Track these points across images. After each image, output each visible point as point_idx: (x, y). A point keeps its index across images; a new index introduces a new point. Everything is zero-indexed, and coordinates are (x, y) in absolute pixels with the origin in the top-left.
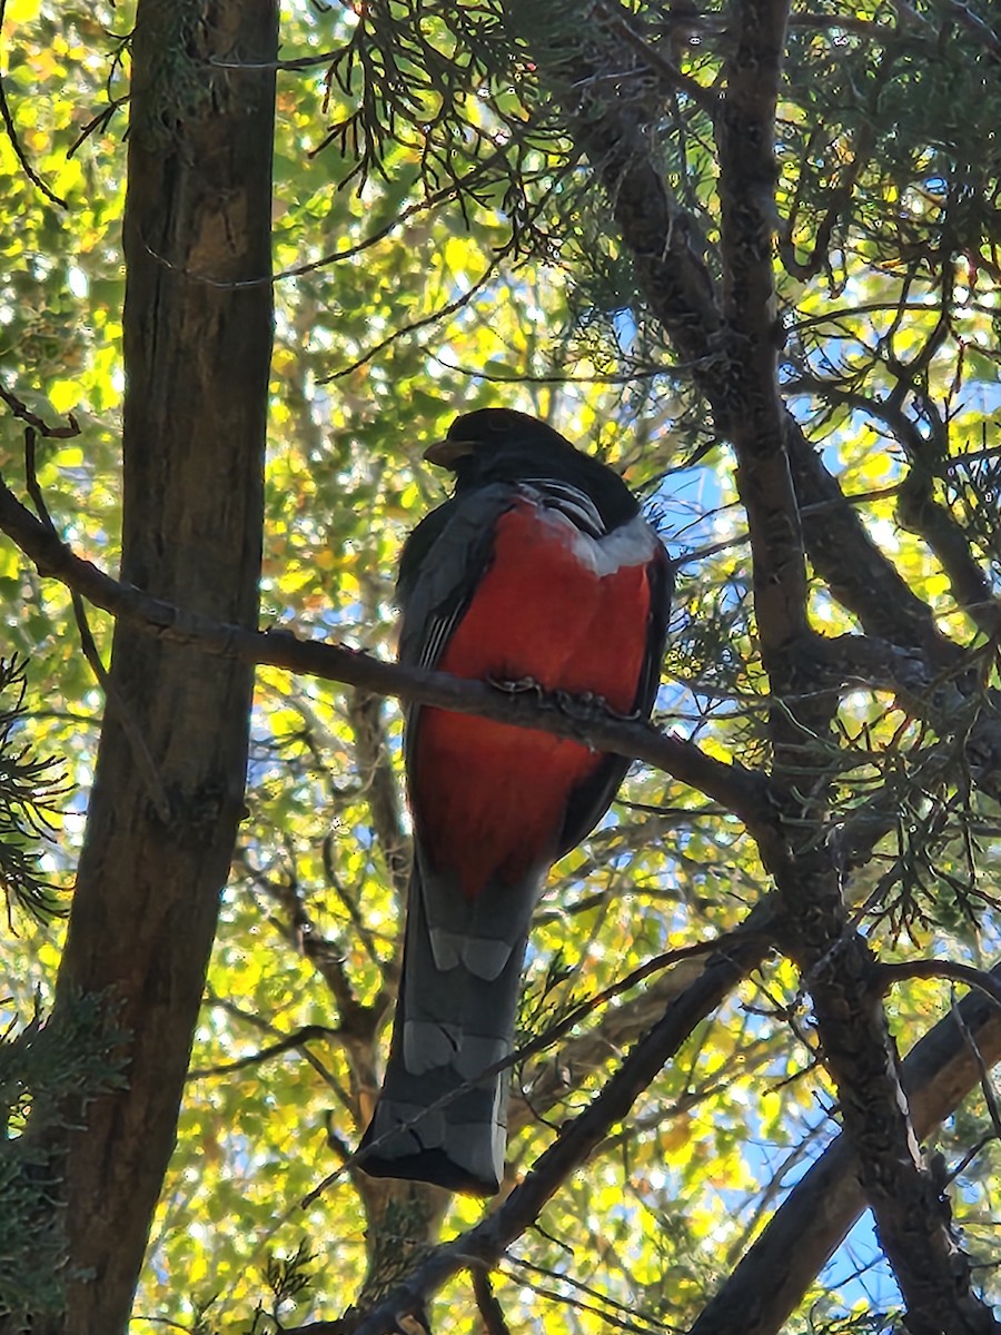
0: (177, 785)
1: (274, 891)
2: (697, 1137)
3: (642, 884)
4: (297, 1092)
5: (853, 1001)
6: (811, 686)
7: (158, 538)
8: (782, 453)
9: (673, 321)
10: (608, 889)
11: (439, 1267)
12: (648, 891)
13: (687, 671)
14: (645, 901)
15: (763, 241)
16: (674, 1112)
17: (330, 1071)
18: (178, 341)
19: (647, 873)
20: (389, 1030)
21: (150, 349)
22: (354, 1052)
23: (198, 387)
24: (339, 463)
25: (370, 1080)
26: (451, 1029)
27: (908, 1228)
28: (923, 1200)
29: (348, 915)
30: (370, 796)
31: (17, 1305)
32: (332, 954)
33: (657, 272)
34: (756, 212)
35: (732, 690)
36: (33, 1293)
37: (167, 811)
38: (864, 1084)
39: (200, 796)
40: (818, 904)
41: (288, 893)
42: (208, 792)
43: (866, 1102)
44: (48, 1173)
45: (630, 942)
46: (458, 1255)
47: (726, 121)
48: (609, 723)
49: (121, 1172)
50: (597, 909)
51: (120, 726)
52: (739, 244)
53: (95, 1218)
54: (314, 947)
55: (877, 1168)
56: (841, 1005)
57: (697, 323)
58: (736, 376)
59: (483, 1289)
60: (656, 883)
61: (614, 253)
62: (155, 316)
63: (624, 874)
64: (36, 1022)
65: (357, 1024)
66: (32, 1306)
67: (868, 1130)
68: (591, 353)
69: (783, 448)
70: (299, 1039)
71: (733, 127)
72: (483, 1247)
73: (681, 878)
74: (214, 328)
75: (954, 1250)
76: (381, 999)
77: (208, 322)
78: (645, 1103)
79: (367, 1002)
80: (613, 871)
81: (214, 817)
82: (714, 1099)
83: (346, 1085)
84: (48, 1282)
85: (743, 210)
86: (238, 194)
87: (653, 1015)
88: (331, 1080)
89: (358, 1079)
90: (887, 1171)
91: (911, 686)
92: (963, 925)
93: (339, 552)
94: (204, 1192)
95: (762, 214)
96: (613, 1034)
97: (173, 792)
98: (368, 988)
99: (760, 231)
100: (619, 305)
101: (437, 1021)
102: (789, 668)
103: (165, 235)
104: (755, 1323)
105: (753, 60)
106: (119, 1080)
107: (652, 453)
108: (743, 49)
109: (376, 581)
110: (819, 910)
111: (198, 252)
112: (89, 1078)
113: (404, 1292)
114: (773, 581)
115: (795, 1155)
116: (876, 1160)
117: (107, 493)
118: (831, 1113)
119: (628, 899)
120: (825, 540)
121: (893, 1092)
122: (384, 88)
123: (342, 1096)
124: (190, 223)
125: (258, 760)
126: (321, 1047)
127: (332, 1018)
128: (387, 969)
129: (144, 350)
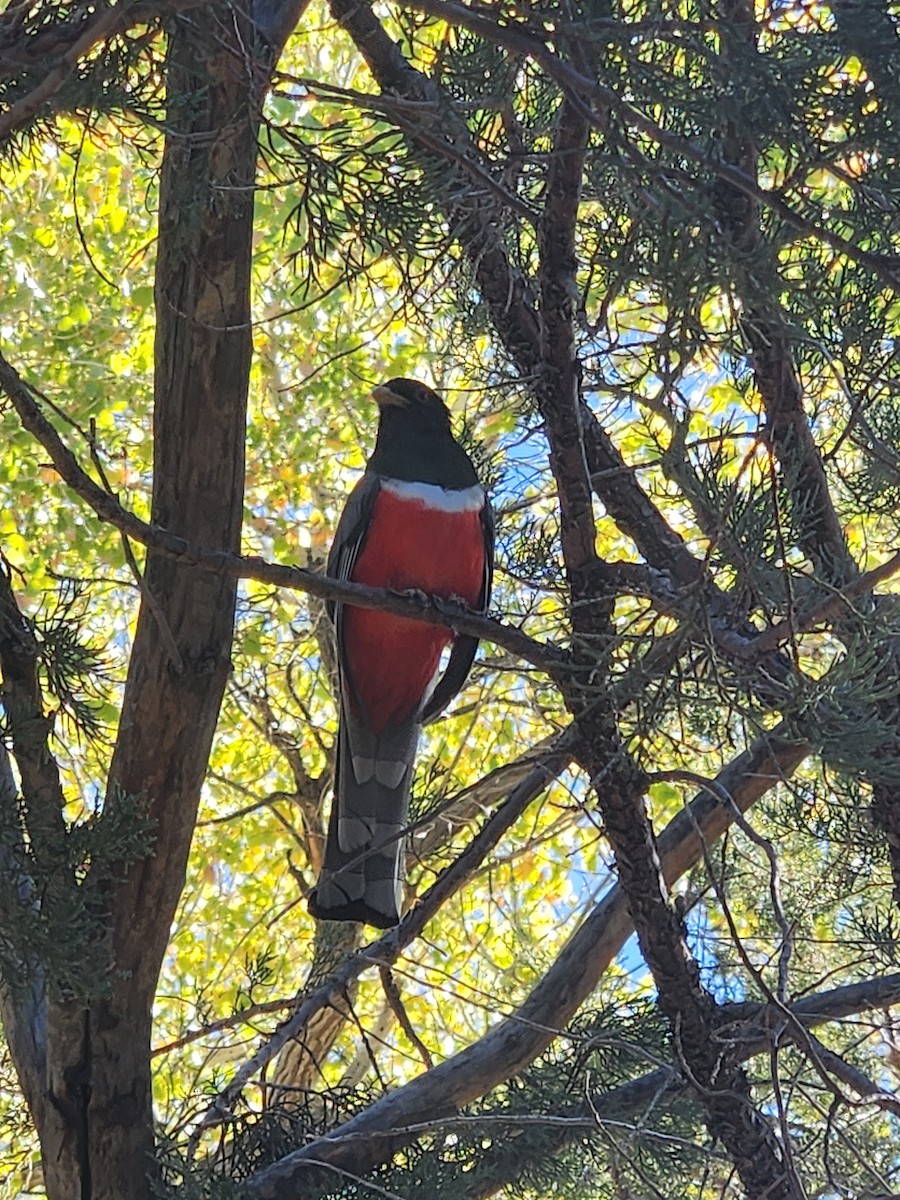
0: (187, 651)
1: (253, 700)
2: (539, 868)
3: (501, 697)
4: (266, 836)
5: (624, 796)
6: (598, 593)
7: (176, 488)
8: (579, 444)
9: (513, 348)
10: (481, 700)
11: (357, 965)
12: (505, 700)
13: (523, 573)
14: (504, 708)
15: (567, 307)
16: (524, 850)
17: (290, 822)
18: (190, 361)
19: (504, 689)
20: (330, 795)
21: (171, 365)
22: (306, 809)
23: (202, 390)
24: (297, 411)
25: (318, 829)
26: (367, 819)
27: (660, 942)
28: (670, 924)
29: (303, 717)
30: (318, 636)
31: (82, 994)
32: (293, 743)
33: (503, 316)
34: (563, 289)
35: (552, 586)
36: (92, 986)
37: (181, 666)
38: (633, 849)
39: (203, 658)
40: (602, 733)
41: (262, 704)
42: (208, 654)
43: (634, 862)
44: (104, 909)
45: (494, 735)
46: (369, 958)
47: (544, 230)
48: (467, 616)
49: (150, 901)
50: (472, 713)
51: (150, 611)
52: (551, 310)
53: (133, 933)
54: (278, 739)
55: (640, 903)
56: (617, 799)
57: (529, 349)
58: (550, 394)
59: (387, 978)
60: (510, 696)
61: (477, 299)
62: (175, 346)
63: (490, 690)
64: (96, 813)
65: (308, 791)
66: (91, 994)
67: (633, 880)
68: (460, 364)
69: (580, 440)
70: (269, 801)
71: (549, 234)
72: (386, 953)
73: (530, 692)
74: (213, 352)
75: (689, 958)
76: (325, 773)
77: (209, 347)
78: (503, 847)
79: (315, 775)
80: (482, 688)
81: (212, 670)
82: (549, 843)
83: (300, 831)
84: (101, 979)
85: (554, 287)
86: (229, 266)
87: (507, 786)
88: (290, 827)
89: (309, 827)
90: (647, 906)
91: (660, 595)
92: (709, 732)
93: (297, 471)
94: (202, 904)
95: (567, 290)
96: (481, 799)
97: (185, 654)
98: (316, 765)
99: (565, 301)
100: (480, 332)
101: (358, 816)
102: (583, 582)
103: (182, 292)
104: (564, 1002)
105: (562, 192)
106: (149, 851)
107: (509, 405)
108: (555, 185)
109: (323, 491)
110: (602, 737)
111: (202, 303)
112: (129, 850)
113: (335, 980)
114: (573, 526)
115: (606, 880)
116: (640, 899)
117: (140, 432)
118: (611, 868)
119: (491, 706)
120: (613, 491)
121: (651, 854)
122: (321, 232)
123: (299, 840)
124: (197, 283)
125: (243, 611)
126: (283, 806)
127: (291, 788)
128: (328, 752)
129: (167, 366)
